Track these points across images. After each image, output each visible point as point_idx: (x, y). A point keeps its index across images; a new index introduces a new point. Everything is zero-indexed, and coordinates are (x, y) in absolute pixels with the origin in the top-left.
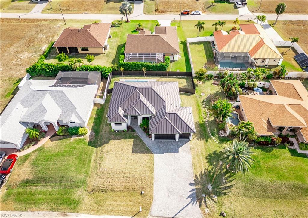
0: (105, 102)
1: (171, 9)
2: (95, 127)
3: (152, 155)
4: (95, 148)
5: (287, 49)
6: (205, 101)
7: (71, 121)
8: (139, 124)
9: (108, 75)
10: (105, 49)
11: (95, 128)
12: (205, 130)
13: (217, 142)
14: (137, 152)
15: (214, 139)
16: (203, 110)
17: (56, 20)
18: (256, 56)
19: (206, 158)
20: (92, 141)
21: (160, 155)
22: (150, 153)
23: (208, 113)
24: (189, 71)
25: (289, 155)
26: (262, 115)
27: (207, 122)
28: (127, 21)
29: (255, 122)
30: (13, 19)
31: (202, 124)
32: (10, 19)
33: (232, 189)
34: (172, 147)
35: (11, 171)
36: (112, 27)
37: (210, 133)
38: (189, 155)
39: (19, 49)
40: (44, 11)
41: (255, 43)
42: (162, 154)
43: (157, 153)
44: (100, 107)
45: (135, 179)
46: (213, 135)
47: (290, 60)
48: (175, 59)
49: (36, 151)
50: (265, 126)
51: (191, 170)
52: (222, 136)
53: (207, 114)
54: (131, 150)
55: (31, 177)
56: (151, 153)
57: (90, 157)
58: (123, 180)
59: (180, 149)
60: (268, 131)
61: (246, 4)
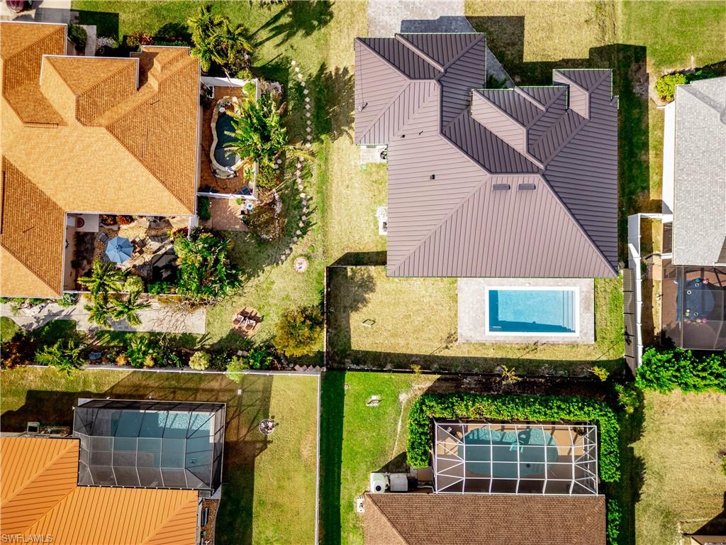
2: (637, 116)
3: (470, 14)
4: (621, 42)
6: (299, 232)
11: (637, 110)
12: (320, 107)
13: (293, 63)
14: (509, 19)
15: (300, 76)
16: (311, 192)
19: (331, 15)
20: (634, 63)
21: (450, 15)
22: (476, 18)
23: (298, 173)
26: (151, 101)
27: (309, 137)
29: (178, 85)
31: (323, 132)
37: (306, 96)
38: (372, 15)
42: (443, 15)
43: (456, 19)
44: (641, 200)
46: (299, 88)
52: (277, 84)
53: (301, 170)
56: (472, 17)
57: (630, 15)
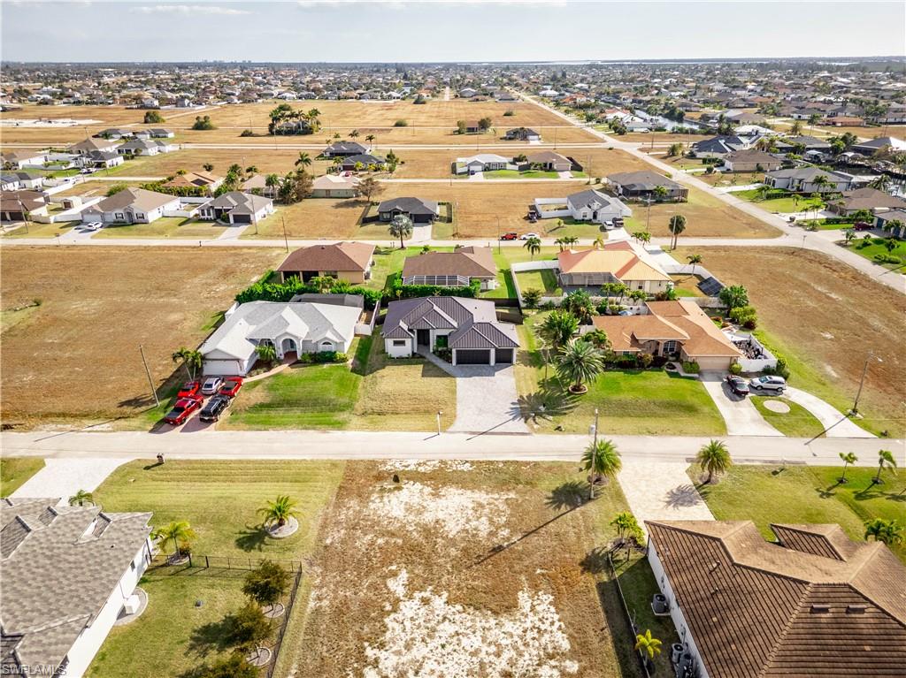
0: (373, 333)
1: (482, 233)
2: (360, 356)
4: (363, 376)
5: (687, 277)
7: (326, 338)
8: (431, 351)
9: (375, 302)
10: (367, 277)
14: (430, 377)
15: (551, 366)
17: (270, 247)
18: (626, 277)
19: (539, 383)
20: (358, 368)
21: (465, 378)
22: (450, 377)
24: (513, 297)
25: (667, 377)
26: (624, 329)
27: (541, 351)
28: (402, 247)
30: (187, 247)
31: (534, 352)
32: (181, 247)
33: (576, 410)
34: (484, 371)
35: (236, 394)
36: (375, 253)
37: (546, 361)
38: (512, 380)
39: (210, 281)
40: (243, 236)
41: (625, 262)
43: (462, 377)
44: (364, 338)
45: (429, 400)
46: (551, 362)
47: (690, 288)
48: (489, 288)
49: (269, 377)
50: (628, 340)
51: (514, 392)
54: (420, 375)
55: (268, 400)
56: (452, 377)
57: (355, 383)
58: (409, 402)
59: (496, 373)
60: (631, 346)
61: (622, 224)
